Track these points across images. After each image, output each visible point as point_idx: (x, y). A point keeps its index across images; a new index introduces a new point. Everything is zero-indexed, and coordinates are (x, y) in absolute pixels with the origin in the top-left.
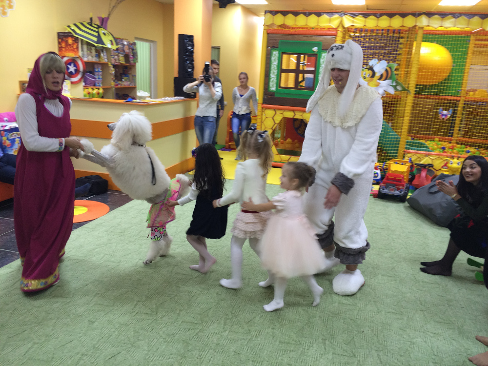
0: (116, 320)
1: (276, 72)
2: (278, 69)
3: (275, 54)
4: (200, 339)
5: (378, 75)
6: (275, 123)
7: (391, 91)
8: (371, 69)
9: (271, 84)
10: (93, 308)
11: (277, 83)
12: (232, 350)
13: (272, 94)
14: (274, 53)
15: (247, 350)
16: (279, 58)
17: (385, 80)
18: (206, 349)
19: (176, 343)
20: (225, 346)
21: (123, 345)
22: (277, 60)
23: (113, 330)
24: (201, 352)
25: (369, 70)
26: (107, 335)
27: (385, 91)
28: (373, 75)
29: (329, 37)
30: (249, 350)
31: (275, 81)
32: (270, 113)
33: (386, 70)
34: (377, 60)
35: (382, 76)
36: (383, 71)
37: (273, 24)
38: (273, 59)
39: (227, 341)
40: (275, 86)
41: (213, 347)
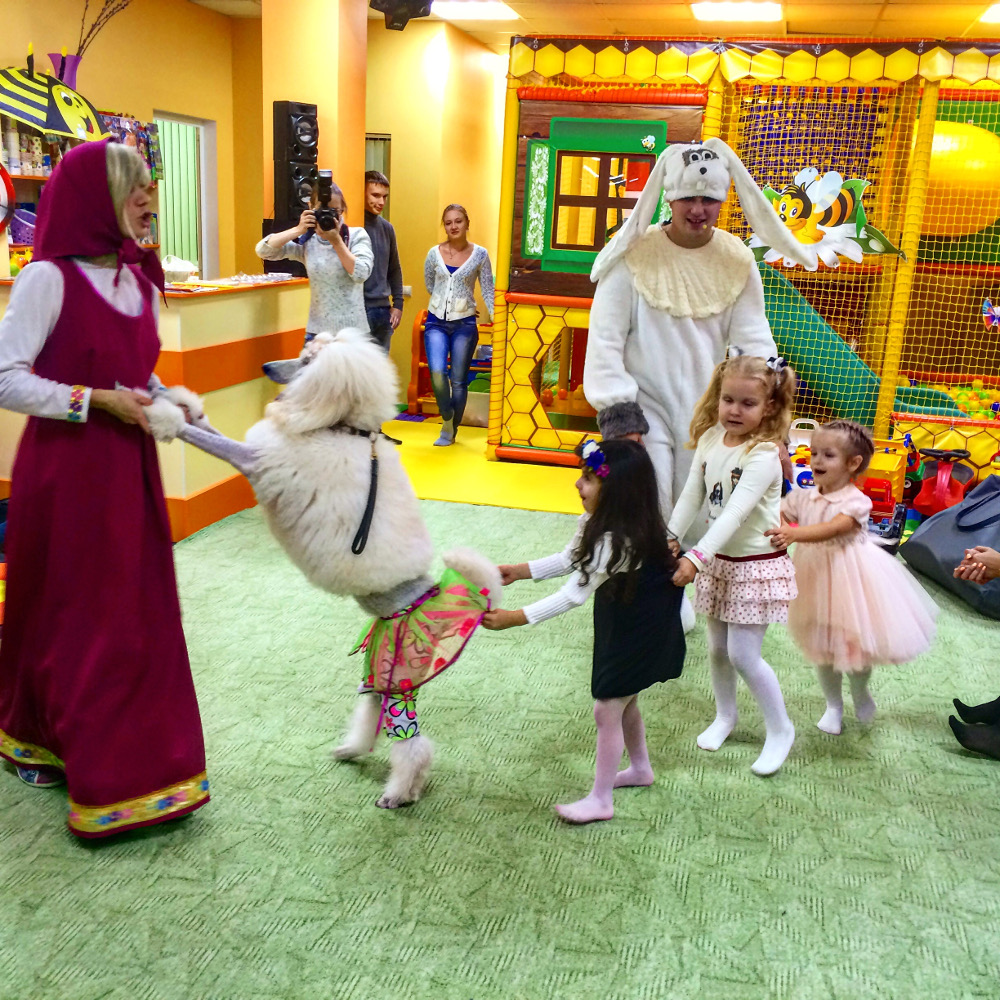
0: (100, 900)
1: (543, 204)
2: (548, 194)
3: (541, 155)
4: (334, 948)
5: (818, 210)
6: (543, 344)
7: (855, 254)
8: (800, 193)
9: (530, 237)
10: (36, 867)
11: (546, 234)
12: (423, 974)
13: (535, 264)
14: (538, 151)
15: (467, 974)
16: (550, 165)
17: (839, 222)
18: (353, 973)
19: (268, 960)
20: (405, 965)
21: (118, 969)
22: (545, 172)
23: (90, 928)
24: (339, 985)
25: (793, 196)
26: (73, 943)
27: (838, 254)
28: (806, 212)
29: (686, 109)
30: (471, 974)
31: (541, 227)
32: (528, 315)
33: (841, 198)
34: (815, 171)
35: (828, 213)
36: (832, 200)
37: (533, 74)
38: (534, 168)
39: (411, 949)
40: (541, 241)
41: (371, 968)
